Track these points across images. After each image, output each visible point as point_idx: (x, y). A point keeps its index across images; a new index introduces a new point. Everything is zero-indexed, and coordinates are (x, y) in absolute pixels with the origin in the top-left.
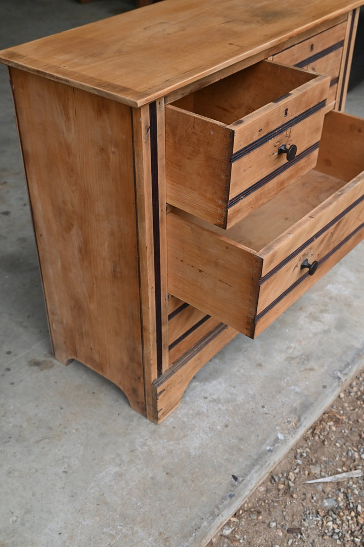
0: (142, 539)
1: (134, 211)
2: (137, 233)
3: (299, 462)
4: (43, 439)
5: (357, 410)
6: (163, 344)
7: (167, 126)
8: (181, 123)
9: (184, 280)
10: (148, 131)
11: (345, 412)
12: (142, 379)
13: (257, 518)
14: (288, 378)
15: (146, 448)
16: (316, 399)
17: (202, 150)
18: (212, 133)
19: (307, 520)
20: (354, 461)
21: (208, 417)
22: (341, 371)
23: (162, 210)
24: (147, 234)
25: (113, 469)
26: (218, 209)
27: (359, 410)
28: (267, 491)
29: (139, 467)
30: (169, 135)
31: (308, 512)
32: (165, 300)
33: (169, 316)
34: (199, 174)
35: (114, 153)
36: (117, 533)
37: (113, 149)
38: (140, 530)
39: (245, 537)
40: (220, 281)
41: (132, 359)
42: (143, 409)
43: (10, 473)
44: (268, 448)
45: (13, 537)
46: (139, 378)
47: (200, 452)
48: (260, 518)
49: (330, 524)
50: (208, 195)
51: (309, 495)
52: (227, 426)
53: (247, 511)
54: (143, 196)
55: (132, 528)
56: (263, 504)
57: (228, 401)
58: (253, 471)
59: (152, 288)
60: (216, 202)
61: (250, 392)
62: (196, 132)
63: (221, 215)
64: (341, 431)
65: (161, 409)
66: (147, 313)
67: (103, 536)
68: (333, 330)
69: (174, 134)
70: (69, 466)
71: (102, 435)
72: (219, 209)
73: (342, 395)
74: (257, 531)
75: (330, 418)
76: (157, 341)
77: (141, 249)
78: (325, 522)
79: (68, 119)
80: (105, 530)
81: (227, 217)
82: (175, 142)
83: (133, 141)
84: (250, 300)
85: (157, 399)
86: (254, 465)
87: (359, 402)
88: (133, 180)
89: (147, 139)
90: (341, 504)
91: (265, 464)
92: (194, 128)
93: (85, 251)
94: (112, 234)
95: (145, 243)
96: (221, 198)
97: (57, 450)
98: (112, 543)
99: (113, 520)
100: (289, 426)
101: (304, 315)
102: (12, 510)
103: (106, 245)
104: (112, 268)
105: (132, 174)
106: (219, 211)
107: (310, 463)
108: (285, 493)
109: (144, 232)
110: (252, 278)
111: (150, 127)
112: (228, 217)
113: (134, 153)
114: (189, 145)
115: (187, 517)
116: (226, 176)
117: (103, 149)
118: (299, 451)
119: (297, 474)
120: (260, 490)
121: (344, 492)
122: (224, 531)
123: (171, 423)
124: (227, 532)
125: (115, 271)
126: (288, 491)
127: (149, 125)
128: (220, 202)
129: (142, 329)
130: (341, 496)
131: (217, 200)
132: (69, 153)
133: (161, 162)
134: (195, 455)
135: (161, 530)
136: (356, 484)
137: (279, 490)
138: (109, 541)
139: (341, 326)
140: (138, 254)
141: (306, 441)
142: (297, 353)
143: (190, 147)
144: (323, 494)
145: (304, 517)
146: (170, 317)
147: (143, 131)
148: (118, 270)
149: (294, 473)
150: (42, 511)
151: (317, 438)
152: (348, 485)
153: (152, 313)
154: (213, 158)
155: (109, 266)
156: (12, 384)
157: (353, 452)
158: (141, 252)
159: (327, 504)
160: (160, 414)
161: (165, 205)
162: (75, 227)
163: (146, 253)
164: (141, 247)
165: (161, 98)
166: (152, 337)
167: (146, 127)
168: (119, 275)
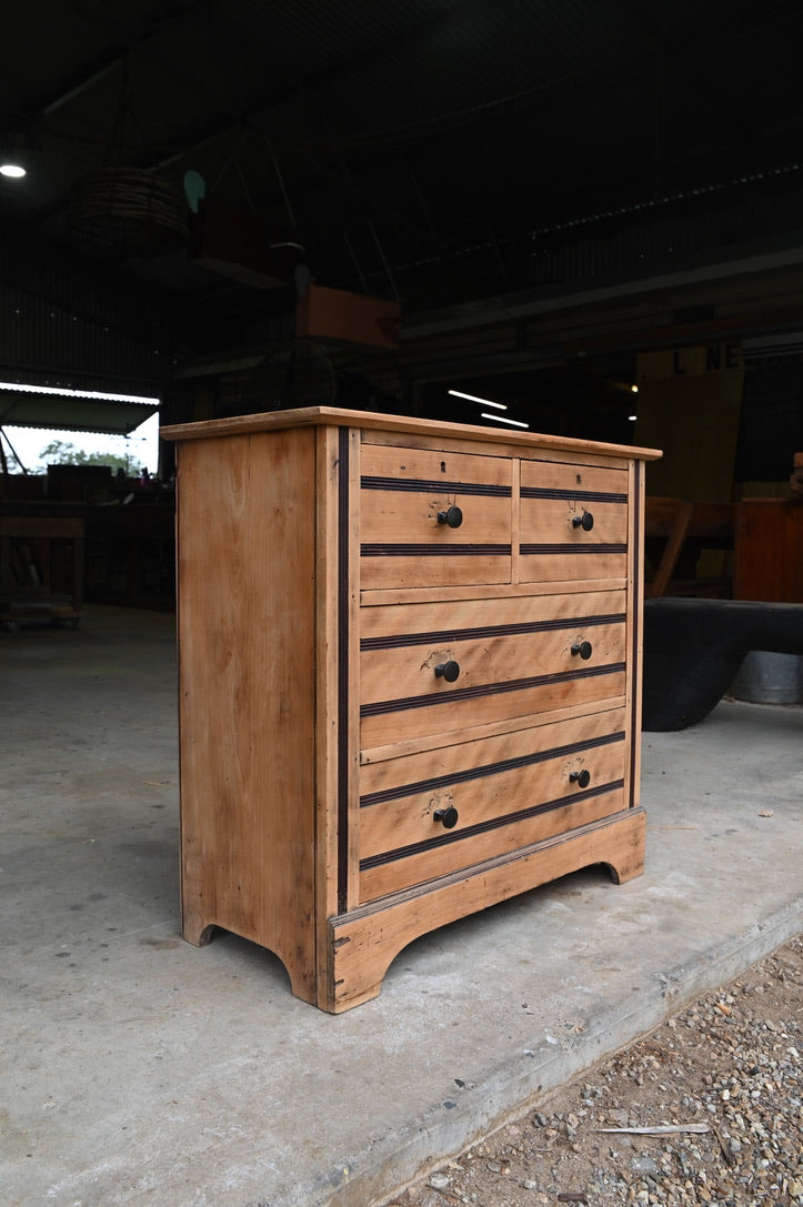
0: (272, 1146)
1: (312, 590)
3: (589, 1102)
4: (135, 1019)
5: (700, 1046)
6: (349, 846)
10: (335, 465)
11: (679, 1047)
12: (312, 918)
13: (501, 1171)
14: (573, 978)
15: (307, 1041)
16: (621, 1002)
19: (597, 1183)
20: (694, 1113)
21: (424, 1012)
22: (666, 975)
23: (353, 596)
24: (328, 623)
25: (242, 1061)
27: (704, 1046)
28: (525, 1136)
29: (290, 1061)
31: (600, 1172)
32: (355, 759)
33: (362, 798)
35: (291, 510)
36: (226, 1136)
37: (291, 505)
38: (270, 1135)
39: (474, 1196)
41: (298, 881)
42: (311, 988)
43: (64, 1052)
44: (526, 1051)
45: (40, 1125)
46: (309, 918)
47: (403, 1050)
48: (507, 1171)
49: (644, 1194)
51: (604, 1151)
52: (456, 1024)
53: (482, 1158)
54: (325, 559)
55: (257, 1132)
56: (514, 1152)
57: (462, 997)
58: (495, 1078)
61: (504, 989)
64: (671, 1072)
65: (342, 981)
66: (325, 770)
67: (201, 1137)
68: (654, 931)
70: (168, 1052)
71: (236, 1022)
73: (673, 1023)
74: (498, 1193)
75: (651, 1050)
76: (339, 834)
77: (320, 651)
78: (633, 1192)
79: (239, 485)
80: (206, 1130)
83: (315, 483)
85: (335, 953)
86: (497, 1070)
87: (703, 1036)
89: (333, 474)
90: (667, 1168)
91: (519, 1074)
93: (243, 694)
94: (282, 645)
95: (326, 638)
97: (153, 1034)
98: (215, 1147)
99: (226, 1120)
100: (569, 1032)
101: (606, 915)
102: (52, 1094)
103: (272, 669)
105: (312, 536)
107: (608, 1105)
108: (558, 1143)
109: (324, 620)
111: (339, 461)
113: (315, 499)
115: (361, 1125)
117: (278, 510)
118: (588, 1087)
119: (584, 1118)
120: (511, 1132)
121: (672, 1153)
122: (433, 1179)
123: (358, 1016)
124: (440, 1182)
125: (281, 711)
126: (565, 1139)
127: (338, 459)
129: (317, 805)
130: (666, 1158)
132: (236, 537)
134: (393, 1054)
135: (310, 1137)
136: (697, 1144)
137: (547, 1137)
138: (211, 1144)
139: (667, 927)
140: (315, 665)
141: (604, 1075)
142: (589, 952)
144: (631, 1151)
145: (592, 1180)
146: (365, 801)
147: (329, 463)
148: (286, 707)
149: (578, 1117)
150: (102, 1099)
151: (624, 1074)
152: (682, 1144)
153: (332, 772)
156: (106, 960)
157: (691, 1099)
158: (320, 657)
159: (638, 1166)
160: (339, 990)
161: (358, 593)
162: (233, 657)
163: (325, 655)
164: (320, 647)
165: (356, 428)
166: (331, 820)
167: (333, 458)
168: (287, 715)
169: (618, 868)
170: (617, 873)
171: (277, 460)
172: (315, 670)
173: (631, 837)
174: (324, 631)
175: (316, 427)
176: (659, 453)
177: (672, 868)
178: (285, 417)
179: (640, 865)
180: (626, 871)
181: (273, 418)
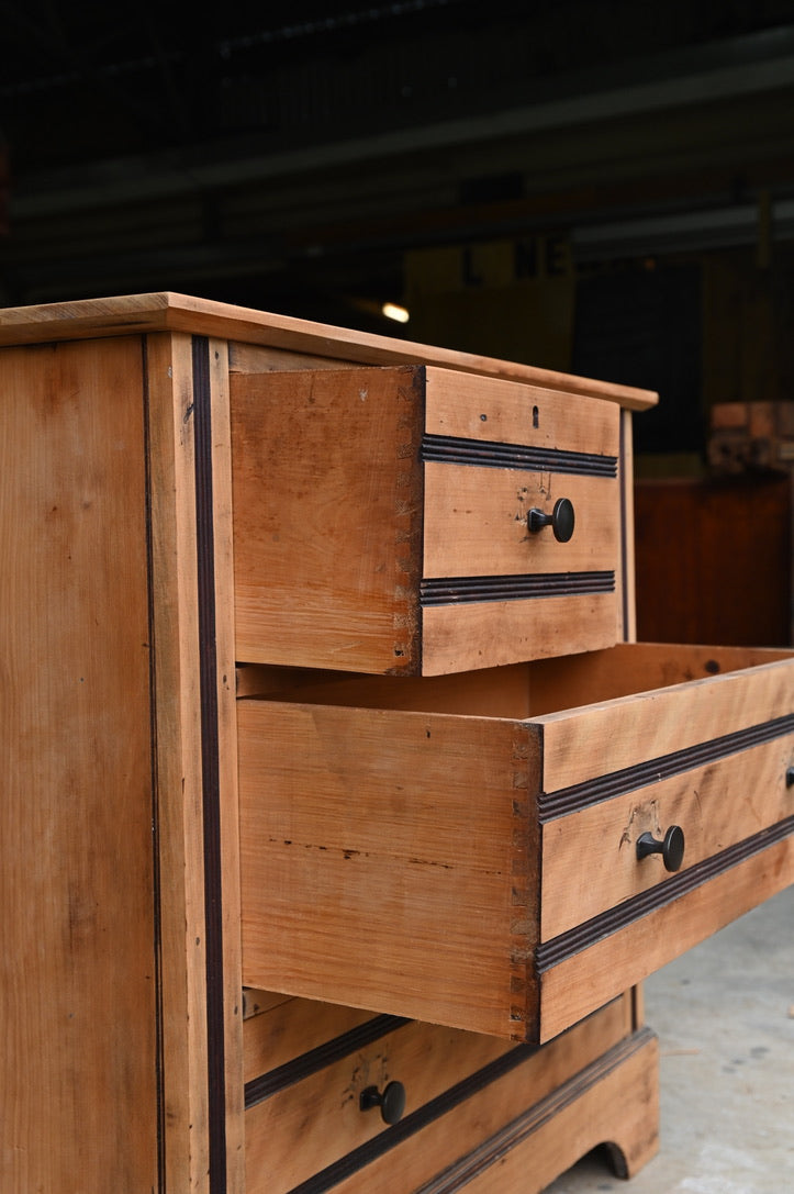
1: (144, 669)
2: (154, 745)
7: (235, 424)
8: (274, 401)
9: (296, 910)
10: (188, 414)
17: (337, 455)
18: (364, 395)
23: (225, 680)
24: (183, 736)
26: (392, 621)
30: (240, 449)
32: (236, 1011)
33: (248, 1087)
34: (331, 531)
35: (87, 506)
37: (87, 497)
40: (416, 861)
50: (362, 585)
54: (175, 605)
59: (198, 940)
60: (384, 597)
62: (320, 410)
63: (403, 634)
66: (182, 1044)
69: (256, 441)
72: (396, 616)
77: (166, 796)
81: (421, 634)
82: (260, 465)
83: (147, 450)
84: (514, 892)
88: (143, 568)
89: (185, 432)
92: (312, 401)
94: (71, 783)
95: (178, 767)
96: (400, 581)
103: (49, 834)
104: (66, 914)
105: (141, 553)
106: (398, 622)
109: (176, 731)
110: (515, 805)
111: (194, 405)
112: (424, 636)
114: (300, 457)
116: (411, 505)
117: (55, 509)
125: (73, 921)
127: (192, 401)
128: (398, 593)
129: (163, 1116)
131: (388, 592)
133: (222, 528)
140: (156, 823)
143: (304, 462)
146: (253, 1092)
147: (178, 411)
148: (83, 913)
153: (198, 1044)
154: (370, 466)
155: (55, 908)
158: (166, 808)
161: (231, 671)
163: (178, 803)
164: (166, 785)
165: (220, 339)
166: (194, 1143)
167: (184, 399)
168: (87, 930)
169: (626, 1148)
170: (623, 1158)
171: (50, 403)
172: (156, 834)
173: (640, 1088)
174: (176, 752)
175: (146, 337)
176: (652, 397)
177: (700, 1135)
178: (82, 315)
179: (654, 1136)
180: (637, 1152)
181: (49, 318)
